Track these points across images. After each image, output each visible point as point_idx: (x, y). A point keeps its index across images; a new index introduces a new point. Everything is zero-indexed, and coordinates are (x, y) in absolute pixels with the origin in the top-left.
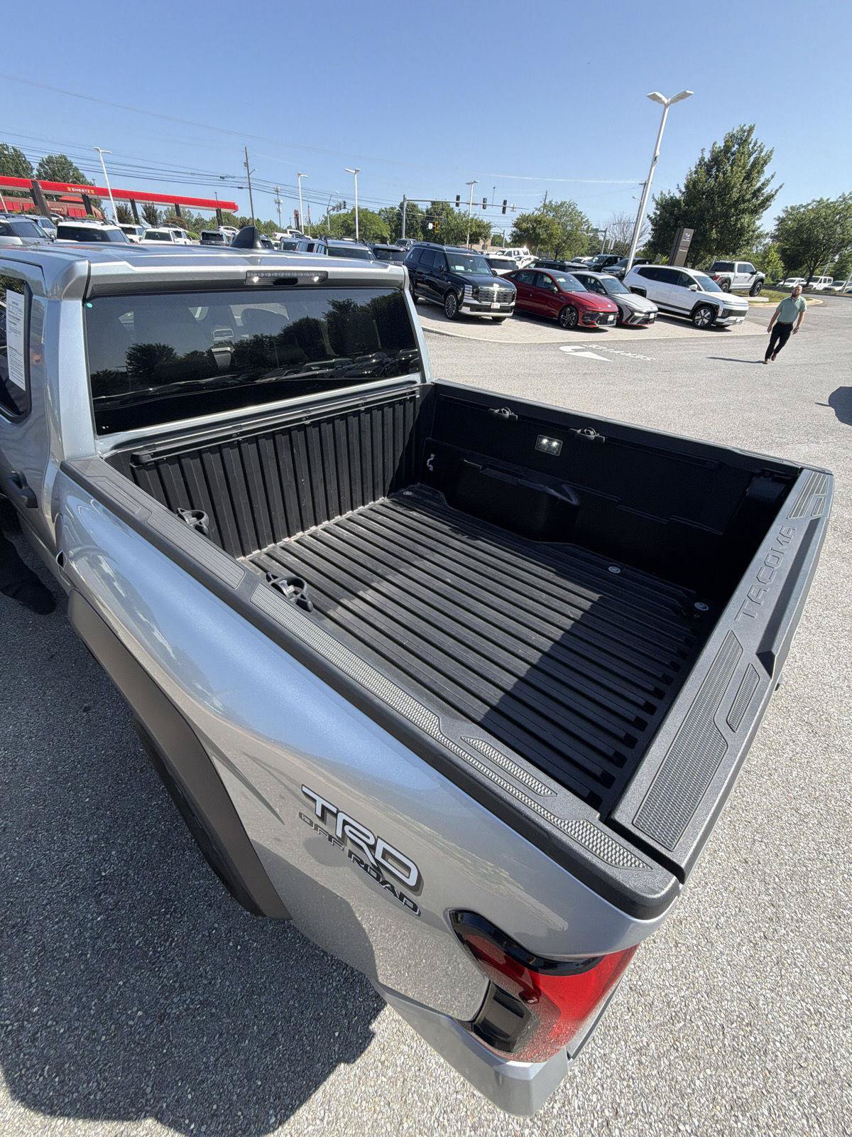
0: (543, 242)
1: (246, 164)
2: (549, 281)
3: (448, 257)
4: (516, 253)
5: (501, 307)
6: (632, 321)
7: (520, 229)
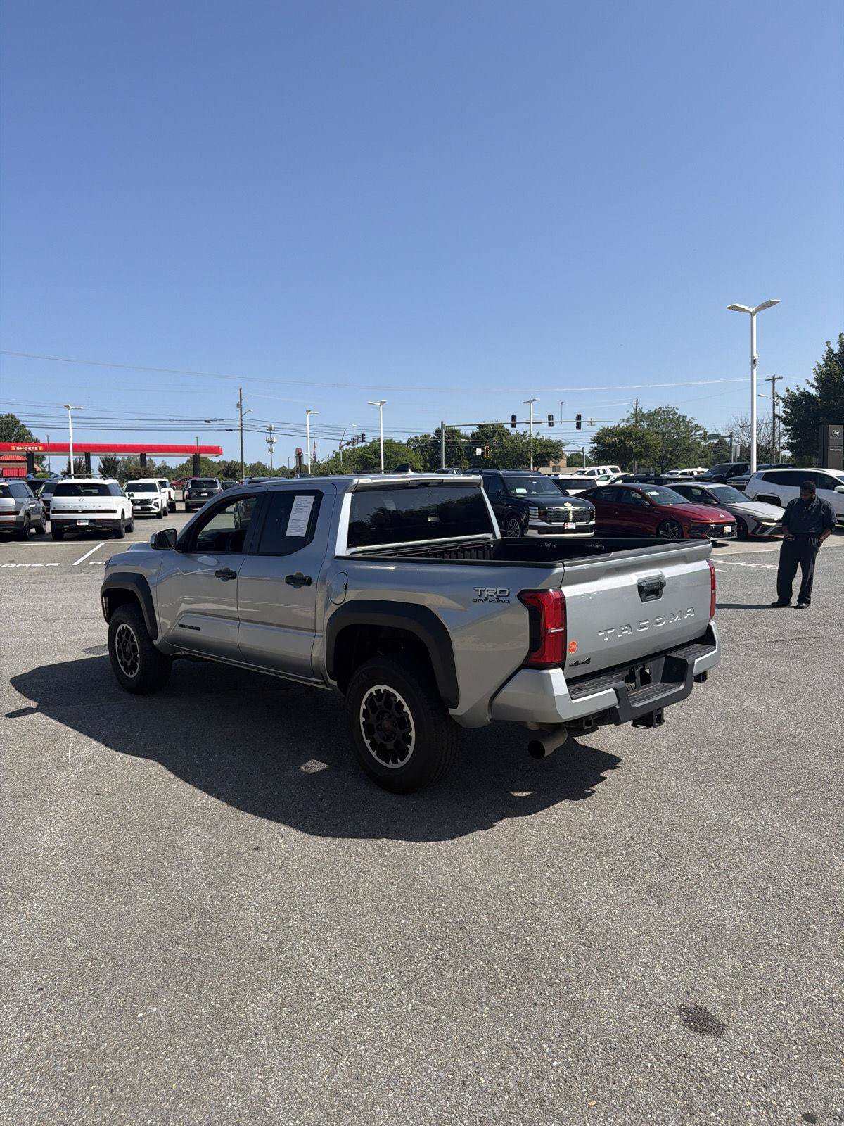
0: (638, 456)
1: (240, 406)
2: (638, 496)
3: (505, 480)
4: (601, 472)
5: (576, 526)
6: (760, 532)
7: (603, 445)
